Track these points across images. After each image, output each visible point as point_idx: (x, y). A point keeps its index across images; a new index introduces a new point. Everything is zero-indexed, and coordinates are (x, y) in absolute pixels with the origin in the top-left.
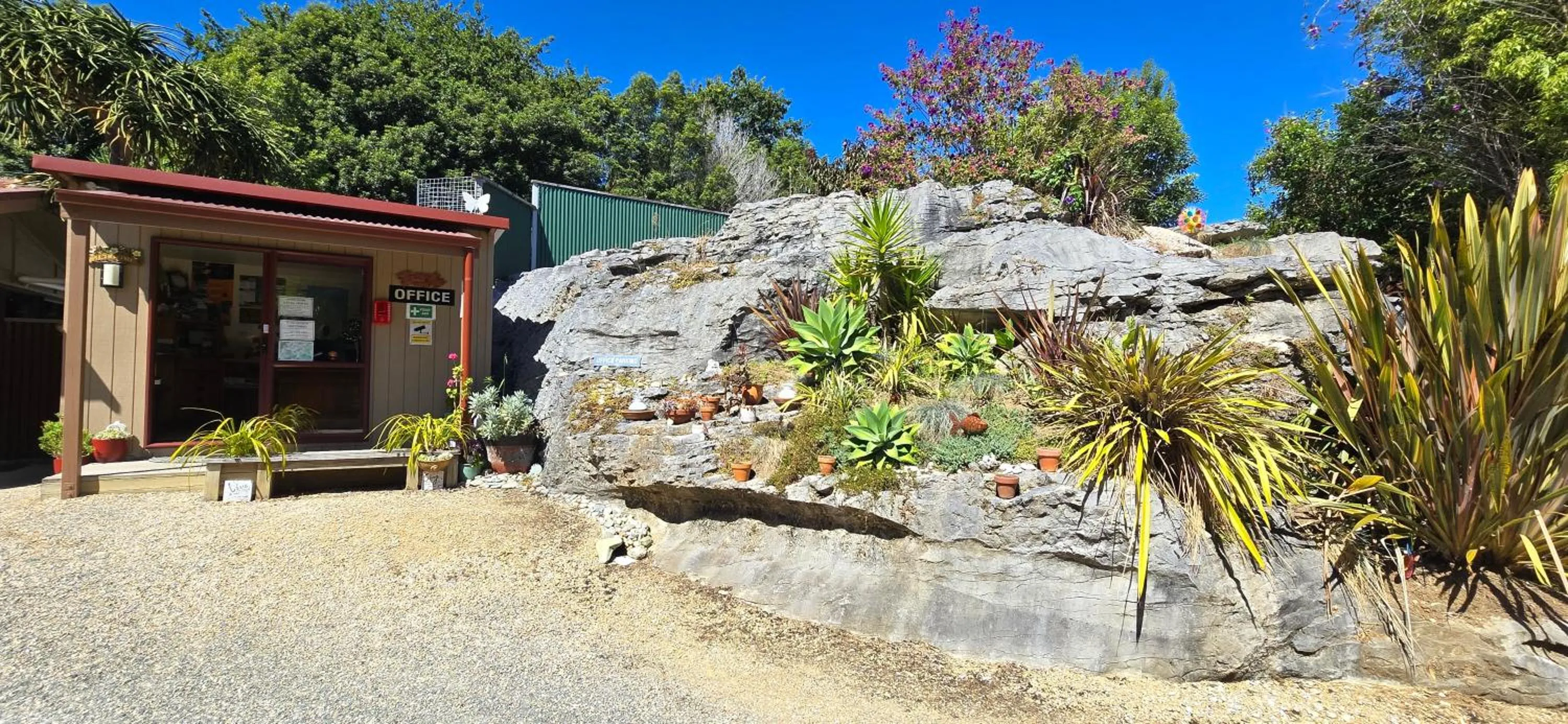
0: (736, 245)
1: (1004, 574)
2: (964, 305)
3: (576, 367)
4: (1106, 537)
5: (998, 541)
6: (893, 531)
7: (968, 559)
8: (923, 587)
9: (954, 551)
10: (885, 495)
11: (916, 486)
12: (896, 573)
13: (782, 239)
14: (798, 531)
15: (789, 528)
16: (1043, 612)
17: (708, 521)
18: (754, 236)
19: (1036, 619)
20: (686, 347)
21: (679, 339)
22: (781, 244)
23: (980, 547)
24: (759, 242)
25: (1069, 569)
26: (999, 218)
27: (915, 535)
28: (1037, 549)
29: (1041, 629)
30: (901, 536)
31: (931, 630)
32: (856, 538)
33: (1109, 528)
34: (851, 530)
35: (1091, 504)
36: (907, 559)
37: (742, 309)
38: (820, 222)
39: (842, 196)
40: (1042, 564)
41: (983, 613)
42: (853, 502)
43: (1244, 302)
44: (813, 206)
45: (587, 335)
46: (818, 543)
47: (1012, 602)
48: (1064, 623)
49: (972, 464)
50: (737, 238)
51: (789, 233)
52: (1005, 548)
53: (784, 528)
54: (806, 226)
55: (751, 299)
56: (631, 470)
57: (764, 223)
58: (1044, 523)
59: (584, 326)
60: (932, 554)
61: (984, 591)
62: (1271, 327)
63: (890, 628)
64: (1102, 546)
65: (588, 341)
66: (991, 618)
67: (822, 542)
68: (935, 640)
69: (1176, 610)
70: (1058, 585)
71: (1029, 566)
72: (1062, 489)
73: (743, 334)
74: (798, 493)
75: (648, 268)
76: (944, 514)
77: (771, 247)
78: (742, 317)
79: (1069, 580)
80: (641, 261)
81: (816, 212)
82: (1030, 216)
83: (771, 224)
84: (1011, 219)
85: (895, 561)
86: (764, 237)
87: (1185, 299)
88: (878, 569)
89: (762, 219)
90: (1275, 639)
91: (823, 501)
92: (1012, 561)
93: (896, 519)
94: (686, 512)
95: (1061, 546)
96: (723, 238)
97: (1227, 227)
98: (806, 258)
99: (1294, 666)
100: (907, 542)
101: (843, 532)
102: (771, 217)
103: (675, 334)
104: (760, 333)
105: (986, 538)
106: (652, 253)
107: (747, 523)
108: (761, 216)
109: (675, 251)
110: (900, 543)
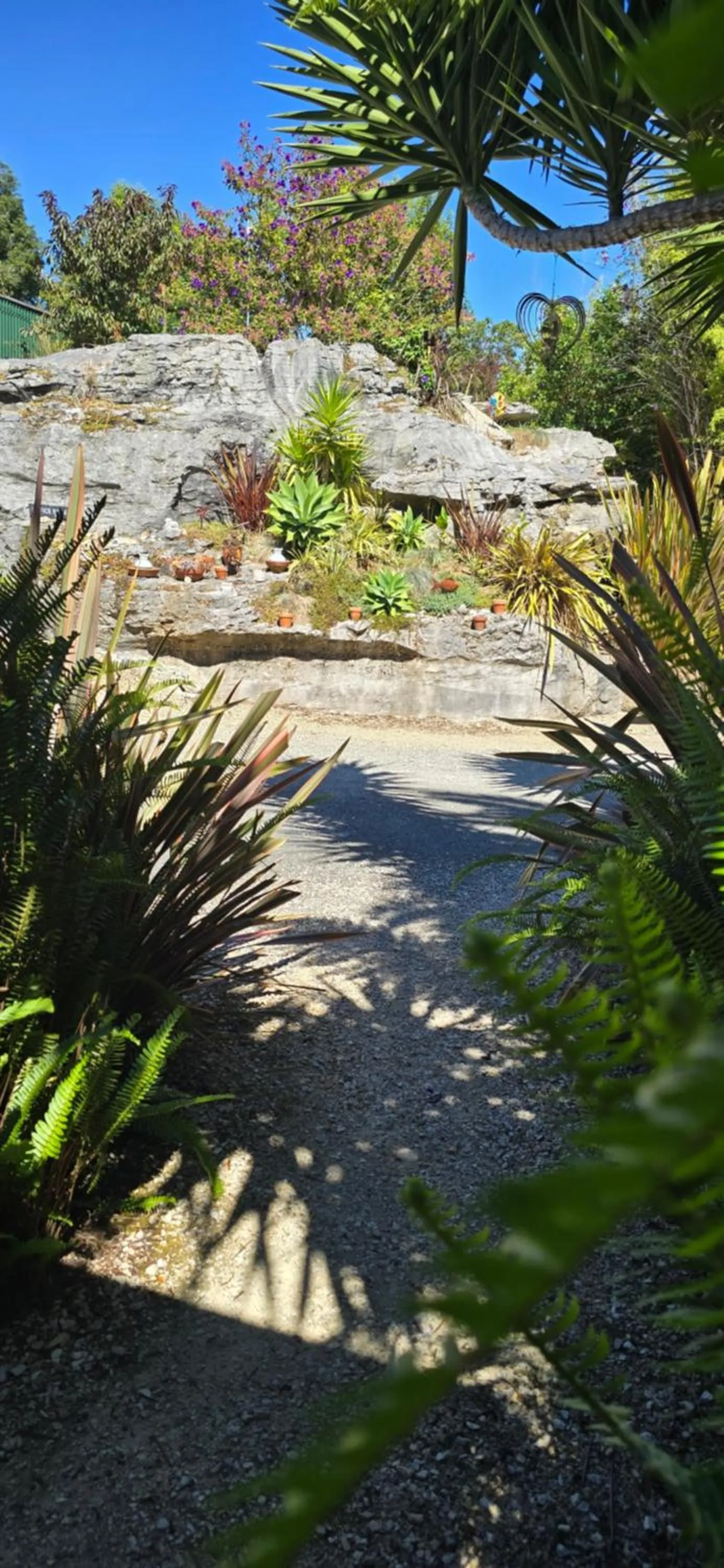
0: (133, 384)
1: (477, 675)
2: (407, 491)
3: (10, 516)
4: (533, 648)
5: (473, 655)
6: (406, 655)
7: (455, 668)
8: (428, 688)
9: (447, 665)
10: (404, 632)
11: (421, 625)
12: (408, 682)
13: (184, 385)
14: (328, 663)
15: (321, 661)
16: (497, 693)
17: (243, 662)
18: (154, 377)
19: (494, 697)
20: (130, 502)
21: (120, 493)
22: (182, 391)
23: (462, 661)
24: (159, 384)
25: (510, 669)
26: (370, 388)
27: (422, 657)
28: (494, 658)
29: (497, 702)
30: (410, 659)
31: (442, 709)
32: (378, 663)
33: (535, 643)
34: (373, 657)
35: (526, 631)
36: (417, 673)
37: (189, 468)
38: (225, 372)
39: (235, 342)
40: (496, 668)
41: (467, 697)
42: (384, 638)
43: (566, 501)
44: (214, 351)
45: (9, 480)
46: (345, 670)
47: (482, 689)
48: (508, 697)
49: (453, 611)
50: (132, 375)
51: (194, 380)
52: (477, 660)
53: (317, 661)
54: (209, 375)
55: (197, 458)
56: (170, 622)
57: (166, 363)
58: (499, 643)
59: (7, 469)
60: (433, 668)
61: (465, 685)
62: (580, 522)
63: (418, 711)
64: (529, 653)
65: (14, 487)
66: (471, 700)
67: (349, 669)
68: (445, 714)
69: (560, 684)
70: (504, 678)
71: (489, 669)
72: (512, 622)
73: (187, 493)
74: (339, 633)
75: (34, 397)
76: (439, 643)
77: (174, 392)
78: (188, 475)
79: (510, 674)
80: (28, 389)
81: (217, 359)
82: (395, 390)
83: (173, 366)
84: (380, 391)
85: (406, 675)
86: (165, 379)
87: (538, 499)
88: (396, 682)
89: (164, 359)
90: (595, 696)
91: (360, 638)
92: (481, 667)
93: (412, 647)
94: (215, 656)
95: (508, 656)
96: (117, 372)
97: (512, 408)
98: (240, 420)
99: (599, 708)
100: (417, 663)
101: (366, 660)
102: (174, 358)
103: (117, 487)
104: (204, 494)
105: (467, 655)
106: (41, 381)
107: (283, 661)
108: (163, 356)
109: (62, 381)
110: (410, 663)
